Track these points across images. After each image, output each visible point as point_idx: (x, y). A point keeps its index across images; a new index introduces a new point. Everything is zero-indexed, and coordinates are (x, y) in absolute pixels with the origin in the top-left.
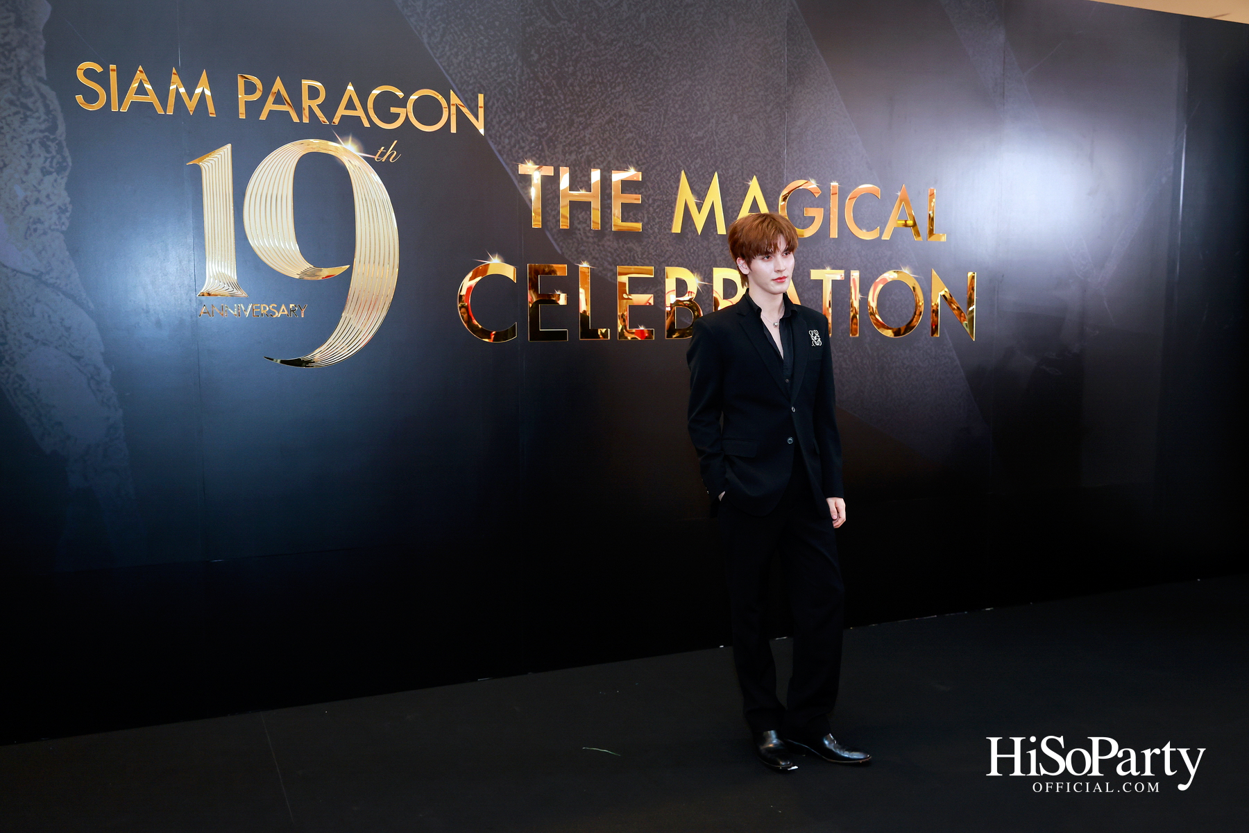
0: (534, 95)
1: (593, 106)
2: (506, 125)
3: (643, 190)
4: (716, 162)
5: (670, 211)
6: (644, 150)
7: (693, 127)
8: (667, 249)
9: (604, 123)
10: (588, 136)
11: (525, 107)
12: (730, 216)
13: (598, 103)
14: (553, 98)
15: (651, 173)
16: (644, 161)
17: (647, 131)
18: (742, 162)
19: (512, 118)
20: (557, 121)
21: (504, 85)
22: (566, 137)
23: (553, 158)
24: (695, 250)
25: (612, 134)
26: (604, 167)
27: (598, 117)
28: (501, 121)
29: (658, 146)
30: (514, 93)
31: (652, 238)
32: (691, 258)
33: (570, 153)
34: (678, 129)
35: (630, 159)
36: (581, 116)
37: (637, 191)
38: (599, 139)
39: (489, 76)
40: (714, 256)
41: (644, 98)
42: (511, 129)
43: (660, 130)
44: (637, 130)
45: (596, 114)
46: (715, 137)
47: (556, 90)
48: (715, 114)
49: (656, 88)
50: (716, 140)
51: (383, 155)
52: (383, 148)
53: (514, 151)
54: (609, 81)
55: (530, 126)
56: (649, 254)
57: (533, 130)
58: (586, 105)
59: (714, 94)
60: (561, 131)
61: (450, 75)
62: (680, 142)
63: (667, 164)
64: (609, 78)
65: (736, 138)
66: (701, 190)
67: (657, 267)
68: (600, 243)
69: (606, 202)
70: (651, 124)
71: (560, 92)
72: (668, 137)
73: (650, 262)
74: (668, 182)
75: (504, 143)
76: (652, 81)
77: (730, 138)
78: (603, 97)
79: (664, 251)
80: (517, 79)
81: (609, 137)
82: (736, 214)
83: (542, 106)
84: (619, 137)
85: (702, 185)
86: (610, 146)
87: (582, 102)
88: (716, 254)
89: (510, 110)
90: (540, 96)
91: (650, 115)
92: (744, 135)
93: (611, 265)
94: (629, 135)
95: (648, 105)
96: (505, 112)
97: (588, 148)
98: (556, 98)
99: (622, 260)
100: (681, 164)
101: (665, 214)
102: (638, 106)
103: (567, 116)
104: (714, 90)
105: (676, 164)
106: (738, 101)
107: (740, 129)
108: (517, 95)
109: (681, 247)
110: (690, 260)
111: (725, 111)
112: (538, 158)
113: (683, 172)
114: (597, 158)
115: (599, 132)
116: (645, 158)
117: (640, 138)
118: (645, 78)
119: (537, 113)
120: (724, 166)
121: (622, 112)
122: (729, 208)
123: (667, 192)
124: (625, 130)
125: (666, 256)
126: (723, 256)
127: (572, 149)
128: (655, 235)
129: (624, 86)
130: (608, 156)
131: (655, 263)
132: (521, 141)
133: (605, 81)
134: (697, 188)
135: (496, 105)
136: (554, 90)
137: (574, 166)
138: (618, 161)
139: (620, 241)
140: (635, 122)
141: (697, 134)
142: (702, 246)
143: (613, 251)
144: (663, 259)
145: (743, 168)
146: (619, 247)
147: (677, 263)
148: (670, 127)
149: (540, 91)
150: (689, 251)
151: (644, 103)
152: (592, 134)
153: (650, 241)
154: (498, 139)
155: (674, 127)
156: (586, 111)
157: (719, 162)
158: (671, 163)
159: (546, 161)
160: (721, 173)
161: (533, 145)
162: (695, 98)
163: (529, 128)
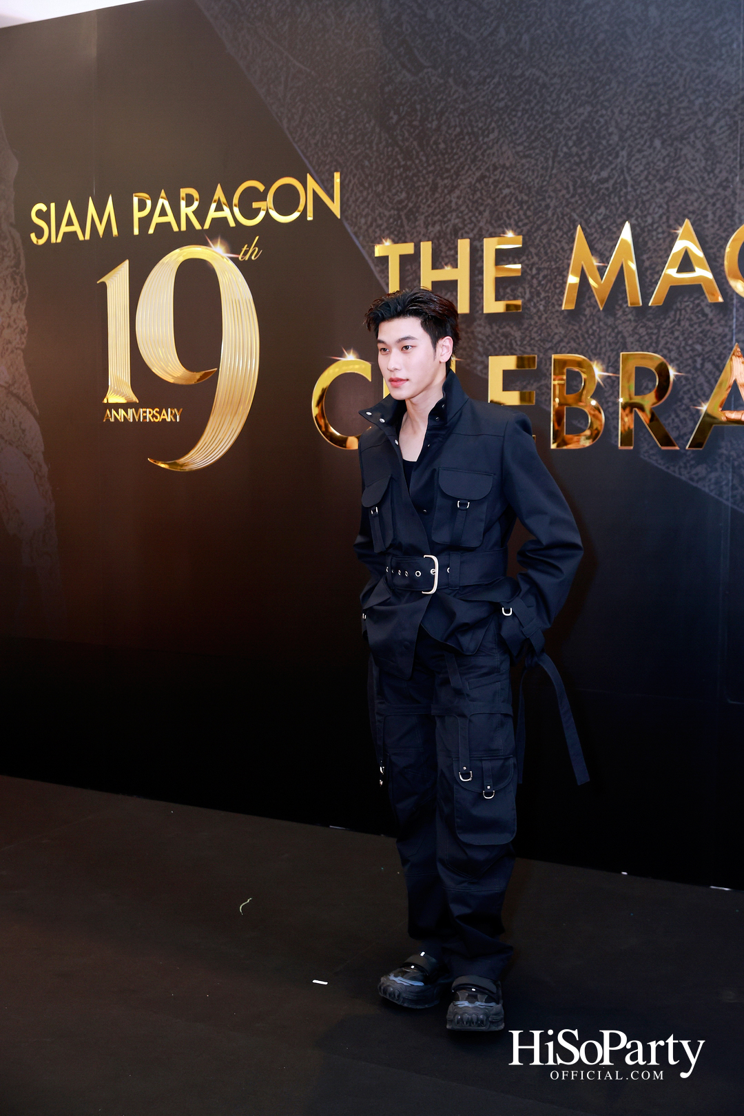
0: (393, 163)
1: (461, 163)
2: (362, 203)
3: (524, 258)
4: (627, 209)
5: (561, 282)
6: (525, 207)
7: (593, 167)
8: (556, 331)
9: (473, 182)
10: (454, 200)
11: (382, 179)
12: (648, 280)
13: (466, 159)
14: (414, 162)
15: (535, 235)
16: (526, 221)
17: (530, 182)
18: (667, 203)
19: (368, 194)
20: (418, 188)
21: (360, 158)
22: (429, 206)
23: (412, 235)
24: (595, 331)
25: (484, 193)
26: (475, 235)
27: (468, 175)
28: (357, 200)
29: (544, 199)
30: (372, 165)
31: (536, 318)
32: (589, 341)
33: (433, 225)
34: (573, 173)
35: (508, 221)
36: (447, 178)
37: (516, 260)
38: (468, 202)
39: (345, 151)
40: (623, 337)
41: (525, 141)
42: (367, 207)
43: (547, 178)
44: (517, 183)
45: (463, 172)
46: (627, 176)
47: (418, 153)
48: (626, 144)
49: (541, 126)
50: (628, 178)
51: (246, 252)
52: (246, 246)
53: (370, 230)
54: (480, 129)
55: (388, 199)
56: (532, 339)
57: (392, 203)
58: (453, 163)
59: (626, 116)
60: (421, 201)
61: (307, 158)
62: (575, 189)
63: (557, 220)
64: (480, 125)
65: (658, 171)
66: (606, 250)
67: (541, 355)
68: (469, 330)
69: (476, 279)
70: (536, 173)
71: (421, 153)
72: (558, 186)
73: (533, 350)
74: (558, 244)
75: (360, 223)
76: (537, 117)
77: (649, 173)
78: (473, 150)
79: (552, 334)
80: (375, 149)
81: (480, 198)
82: (656, 277)
83: (401, 174)
84: (493, 196)
85: (608, 243)
86: (482, 208)
87: (447, 161)
88: (626, 334)
89: (366, 185)
90: (399, 163)
91: (533, 162)
92: (672, 165)
93: (482, 356)
94: (506, 191)
95: (530, 149)
96: (361, 188)
97: (454, 214)
98: (417, 161)
99: (495, 349)
100: (575, 217)
101: (554, 286)
102: (517, 153)
103: (430, 180)
104: (625, 111)
105: (569, 219)
106: (663, 119)
107: (664, 158)
108: (374, 166)
109: (576, 328)
110: (587, 344)
111: (642, 136)
112: (397, 236)
113: (579, 227)
114: (465, 226)
115: (467, 193)
116: (528, 218)
117: (521, 192)
118: (527, 116)
119: (396, 183)
120: (640, 213)
121: (497, 164)
122: (647, 269)
123: (557, 257)
124: (500, 186)
125: (555, 341)
126: (637, 337)
127: (436, 219)
128: (539, 314)
129: (500, 132)
130: (479, 222)
131: (539, 351)
132: (378, 218)
133: (476, 130)
134: (599, 246)
135: (353, 182)
136: (414, 152)
137: (438, 239)
138: (492, 224)
139: (494, 325)
140: (514, 174)
141: (599, 174)
142: (605, 324)
143: (484, 338)
144: (548, 345)
145: (668, 210)
146: (493, 333)
147: (569, 349)
148: (562, 172)
149: (399, 157)
150: (587, 332)
151: (525, 147)
152: (459, 197)
153: (533, 323)
154: (354, 220)
155: (566, 171)
156: (452, 171)
157: (632, 209)
158: (562, 218)
159: (406, 237)
160: (634, 221)
161: (391, 220)
162: (597, 127)
163: (387, 202)
